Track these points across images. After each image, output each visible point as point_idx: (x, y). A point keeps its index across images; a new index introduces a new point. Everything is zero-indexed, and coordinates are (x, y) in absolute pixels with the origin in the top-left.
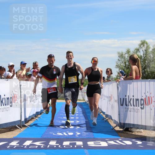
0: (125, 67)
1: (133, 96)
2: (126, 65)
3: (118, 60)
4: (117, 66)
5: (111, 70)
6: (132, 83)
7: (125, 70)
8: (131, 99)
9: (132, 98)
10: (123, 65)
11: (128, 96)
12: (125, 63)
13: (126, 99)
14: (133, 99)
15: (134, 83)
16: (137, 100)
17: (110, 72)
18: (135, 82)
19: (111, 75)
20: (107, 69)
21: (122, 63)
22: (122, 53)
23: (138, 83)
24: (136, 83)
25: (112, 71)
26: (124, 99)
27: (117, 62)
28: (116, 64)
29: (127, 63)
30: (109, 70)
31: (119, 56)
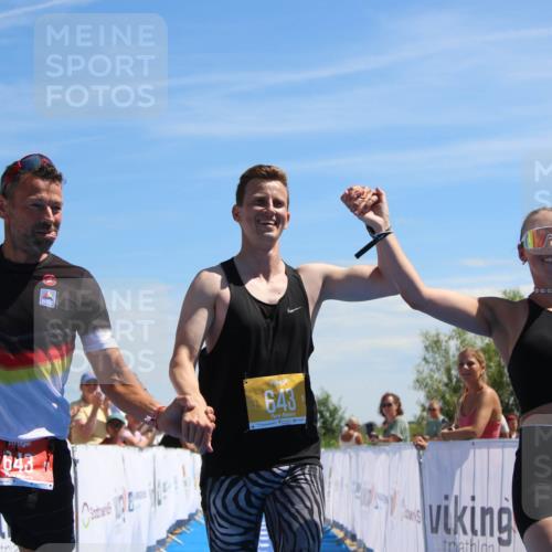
0: (446, 385)
1: (473, 498)
2: (450, 378)
3: (425, 359)
4: (418, 381)
5: (397, 400)
6: (472, 452)
7: (447, 396)
8: (465, 509)
9: (469, 504)
10: (441, 376)
11: (456, 498)
12: (448, 371)
13: (447, 508)
14: (473, 509)
15: (477, 451)
16: (486, 511)
17: (395, 407)
18: (480, 448)
19: (399, 418)
20: (385, 398)
21: (439, 370)
22: (438, 335)
23: (492, 450)
24: (485, 451)
25: (400, 406)
26: (439, 507)
27: (421, 369)
28: (414, 376)
29: (454, 372)
30: (391, 399)
31: (426, 348)
